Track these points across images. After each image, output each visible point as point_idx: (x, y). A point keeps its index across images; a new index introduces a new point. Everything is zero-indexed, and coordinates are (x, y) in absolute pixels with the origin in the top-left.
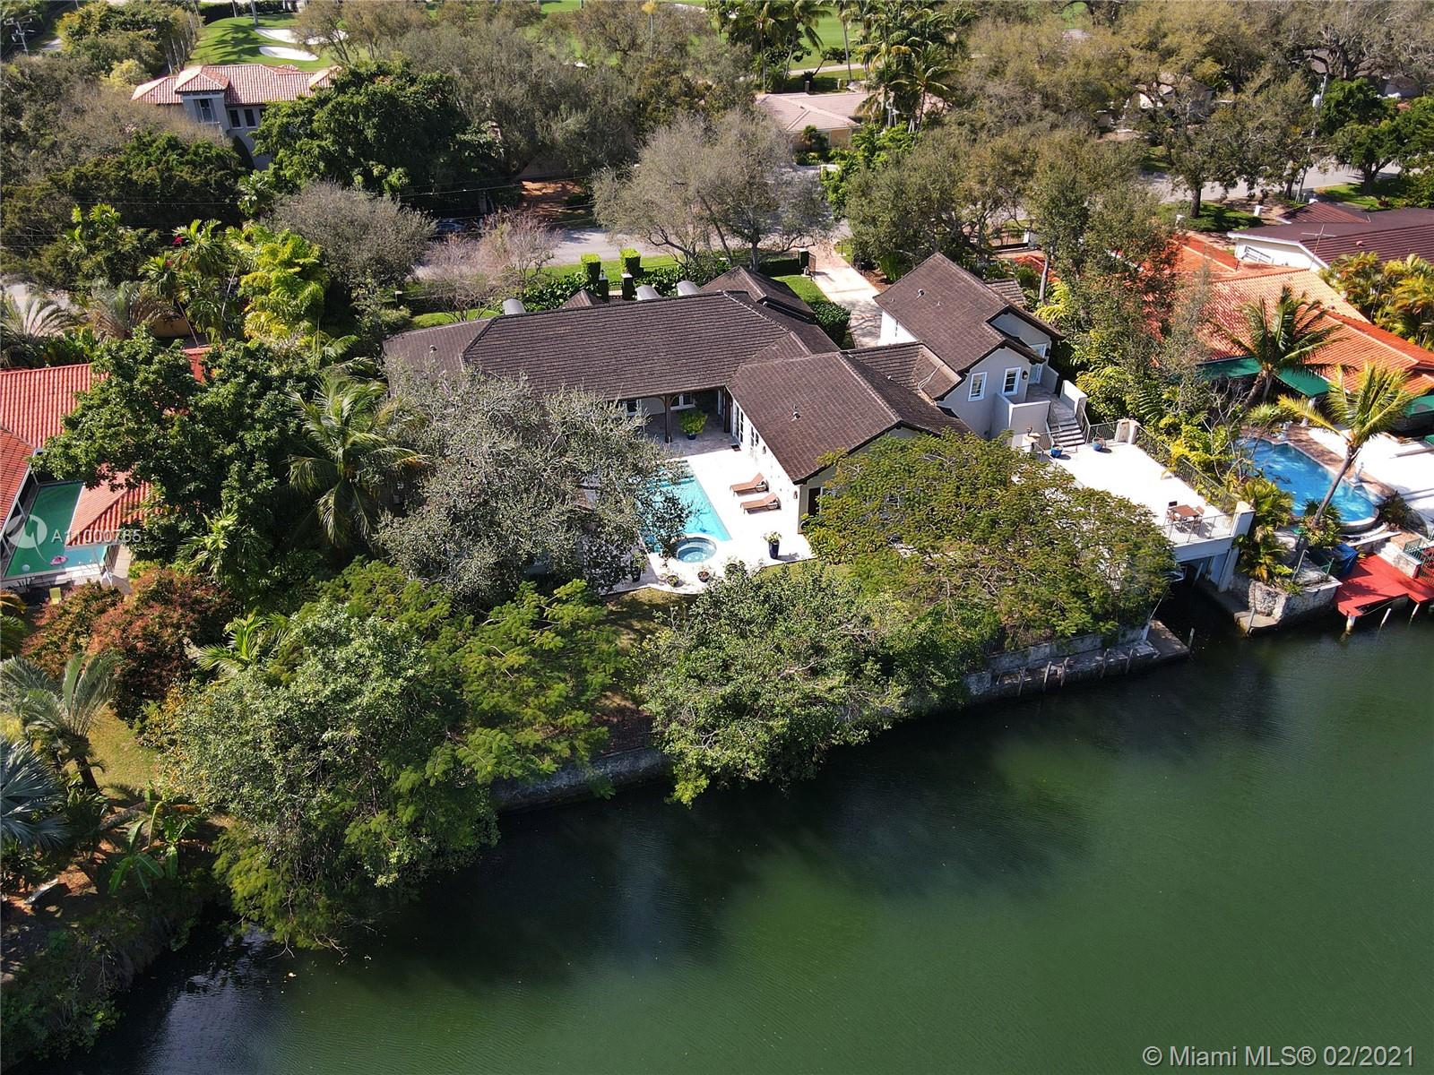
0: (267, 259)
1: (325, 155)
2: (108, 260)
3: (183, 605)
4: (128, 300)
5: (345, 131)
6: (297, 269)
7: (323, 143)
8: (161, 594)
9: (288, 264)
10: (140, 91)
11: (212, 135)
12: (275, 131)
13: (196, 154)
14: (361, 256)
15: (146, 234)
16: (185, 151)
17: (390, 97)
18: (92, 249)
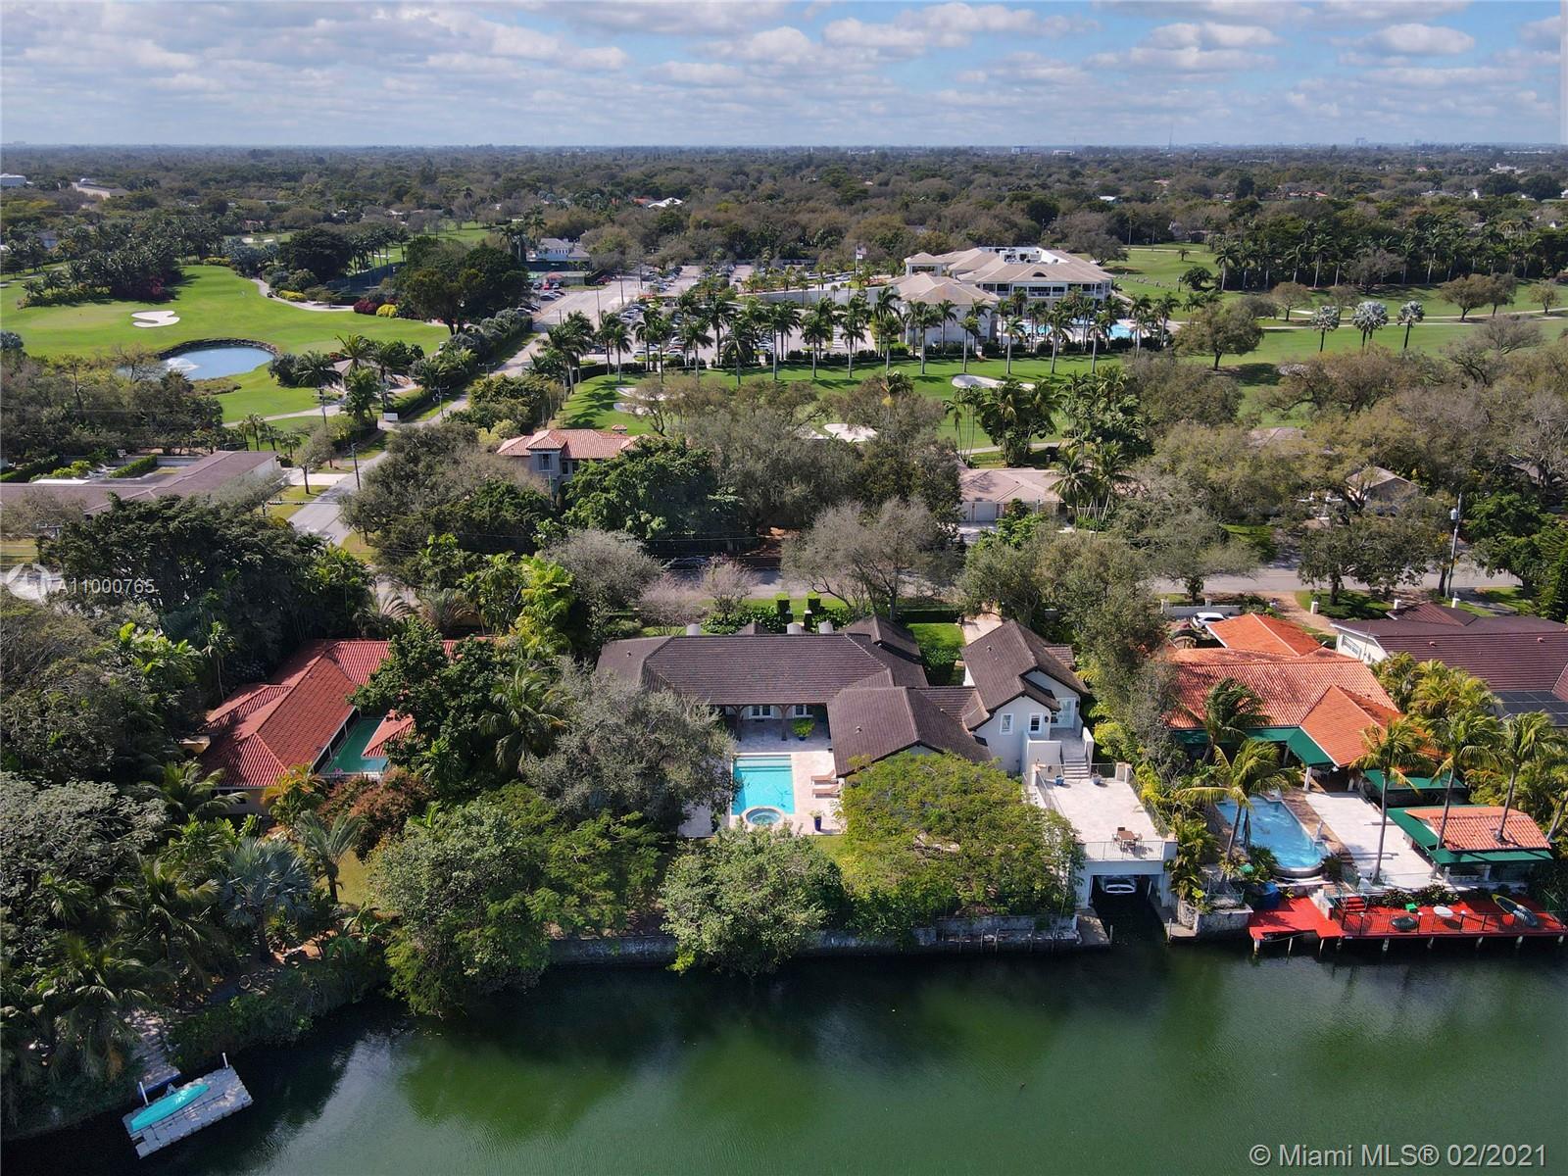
0: (537, 581)
1: (609, 504)
2: (442, 571)
3: (406, 794)
4: (446, 600)
5: (626, 488)
6: (555, 590)
7: (608, 496)
8: (396, 786)
9: (550, 586)
10: (507, 443)
11: (537, 485)
12: (580, 484)
13: (523, 498)
14: (598, 584)
15: (469, 556)
16: (517, 496)
17: (662, 468)
18: (435, 563)
